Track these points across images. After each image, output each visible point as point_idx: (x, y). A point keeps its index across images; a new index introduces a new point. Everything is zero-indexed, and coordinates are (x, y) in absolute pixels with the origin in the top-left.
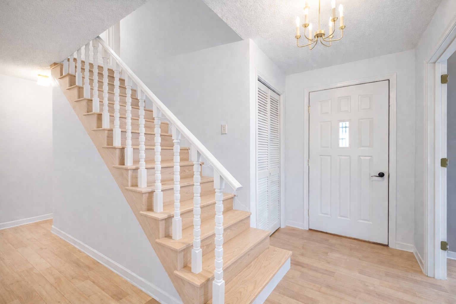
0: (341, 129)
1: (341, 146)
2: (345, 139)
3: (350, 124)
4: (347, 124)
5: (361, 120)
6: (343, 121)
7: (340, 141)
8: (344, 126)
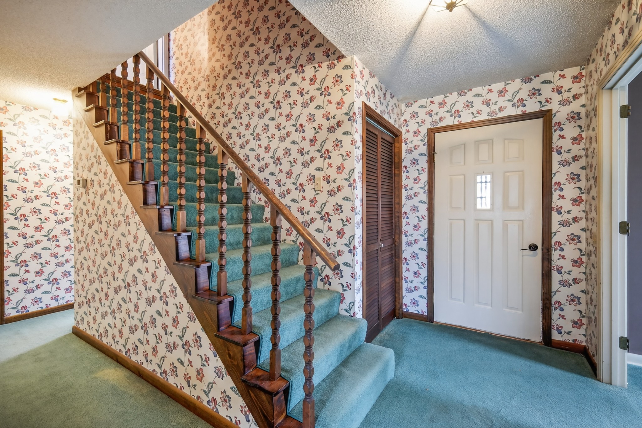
0: (479, 185)
1: (479, 207)
2: (485, 197)
3: (492, 178)
4: (489, 178)
5: (508, 174)
6: (483, 173)
7: (479, 200)
8: (484, 180)
